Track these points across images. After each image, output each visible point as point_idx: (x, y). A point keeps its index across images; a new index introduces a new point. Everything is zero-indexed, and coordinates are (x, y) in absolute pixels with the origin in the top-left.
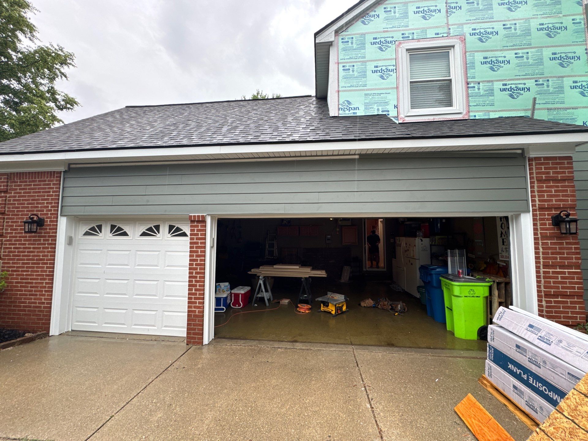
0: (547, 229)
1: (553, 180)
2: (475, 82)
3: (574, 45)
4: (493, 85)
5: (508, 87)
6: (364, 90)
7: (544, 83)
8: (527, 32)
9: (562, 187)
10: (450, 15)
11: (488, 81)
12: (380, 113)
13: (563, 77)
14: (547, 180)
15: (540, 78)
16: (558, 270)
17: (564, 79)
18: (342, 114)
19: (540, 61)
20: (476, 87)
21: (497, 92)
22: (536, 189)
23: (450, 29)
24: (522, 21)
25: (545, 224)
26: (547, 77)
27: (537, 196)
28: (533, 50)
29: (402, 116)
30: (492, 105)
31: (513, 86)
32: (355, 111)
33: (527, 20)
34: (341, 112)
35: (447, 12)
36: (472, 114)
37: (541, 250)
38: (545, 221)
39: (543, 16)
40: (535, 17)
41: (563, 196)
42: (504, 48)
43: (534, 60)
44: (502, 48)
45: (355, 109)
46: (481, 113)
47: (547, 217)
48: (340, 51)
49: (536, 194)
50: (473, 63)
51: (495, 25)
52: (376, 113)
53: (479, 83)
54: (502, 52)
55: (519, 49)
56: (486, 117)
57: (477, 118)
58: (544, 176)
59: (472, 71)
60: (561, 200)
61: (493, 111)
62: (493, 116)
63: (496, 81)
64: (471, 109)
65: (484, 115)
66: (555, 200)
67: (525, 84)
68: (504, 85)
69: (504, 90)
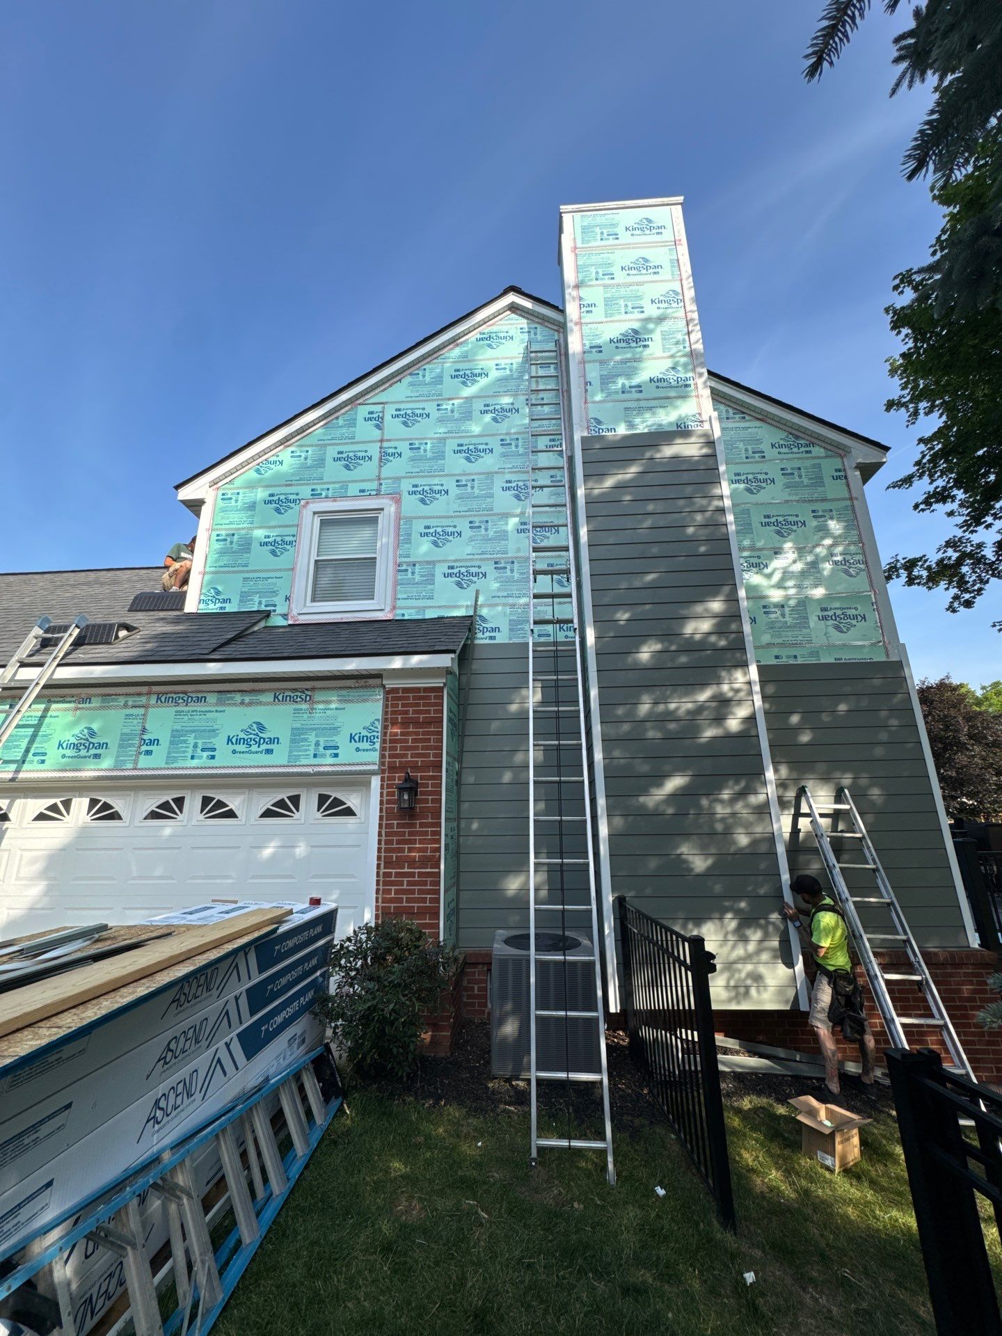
0: (393, 802)
1: (411, 724)
2: (408, 564)
4: (434, 568)
5: (455, 571)
8: (489, 493)
10: (385, 464)
11: (428, 563)
12: (263, 608)
14: (405, 724)
15: (502, 558)
16: (406, 870)
18: (204, 609)
19: (502, 535)
20: (410, 570)
21: (439, 578)
23: (381, 484)
24: (482, 476)
25: (392, 794)
26: (512, 558)
27: (389, 749)
28: (496, 518)
29: (295, 612)
30: (431, 598)
31: (463, 570)
32: (223, 605)
33: (490, 475)
34: (202, 606)
35: (381, 460)
36: (399, 612)
37: (384, 837)
38: (392, 788)
39: (511, 470)
40: (501, 471)
41: (423, 748)
42: (456, 514)
43: (494, 532)
44: (452, 514)
45: (225, 601)
46: (413, 611)
47: (395, 782)
48: (218, 511)
49: (389, 745)
50: (409, 535)
51: (444, 480)
52: (255, 609)
53: (414, 565)
54: (451, 520)
55: (475, 516)
56: (420, 617)
57: (406, 617)
59: (406, 546)
60: (419, 755)
61: (430, 607)
62: (430, 614)
63: (439, 561)
64: (399, 603)
65: (418, 613)
66: (411, 754)
67: (479, 567)
68: (450, 568)
69: (450, 575)
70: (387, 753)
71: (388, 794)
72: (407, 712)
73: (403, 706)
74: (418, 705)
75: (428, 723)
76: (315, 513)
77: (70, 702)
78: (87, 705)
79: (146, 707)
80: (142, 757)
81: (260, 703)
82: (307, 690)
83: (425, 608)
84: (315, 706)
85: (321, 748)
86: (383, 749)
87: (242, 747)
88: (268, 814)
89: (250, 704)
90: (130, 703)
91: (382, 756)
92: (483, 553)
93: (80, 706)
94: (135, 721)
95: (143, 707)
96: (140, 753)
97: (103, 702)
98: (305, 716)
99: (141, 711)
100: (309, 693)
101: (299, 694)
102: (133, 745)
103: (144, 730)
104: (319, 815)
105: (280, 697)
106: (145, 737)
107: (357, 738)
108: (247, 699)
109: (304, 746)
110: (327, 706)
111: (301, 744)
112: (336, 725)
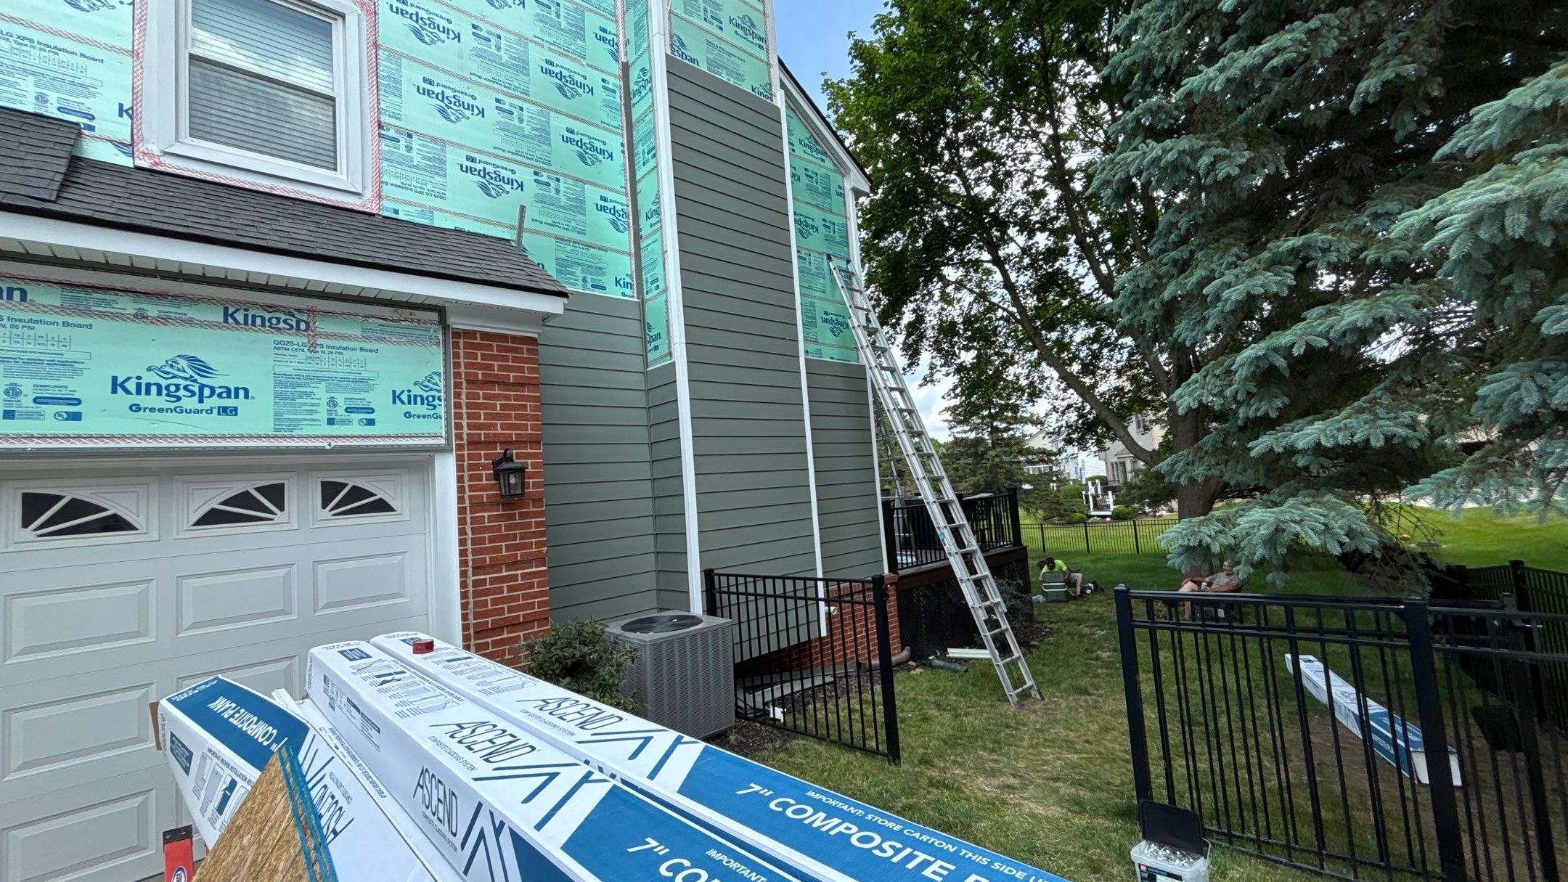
0: (483, 488)
1: (499, 383)
2: (399, 130)
3: (604, 129)
4: (444, 151)
5: (479, 166)
7: (550, 181)
8: (522, 66)
9: (517, 398)
11: (434, 140)
12: (52, 111)
13: (584, 182)
14: (488, 383)
15: (545, 170)
16: (505, 573)
17: (587, 186)
19: (543, 135)
20: (403, 142)
21: (452, 169)
22: (464, 400)
24: (512, 37)
25: (479, 478)
26: (557, 173)
27: (465, 416)
28: (534, 108)
30: (442, 197)
31: (490, 169)
33: (522, 39)
36: (387, 204)
37: (470, 535)
38: (478, 470)
39: (552, 47)
40: (538, 42)
41: (518, 417)
42: (474, 78)
43: (533, 129)
44: (468, 76)
46: (413, 209)
47: (483, 461)
49: (464, 411)
50: (398, 81)
51: (452, 15)
52: (31, 109)
53: (410, 136)
54: (468, 85)
55: (504, 93)
57: (401, 216)
58: (480, 372)
59: (392, 98)
60: (512, 427)
61: (441, 210)
62: (441, 221)
63: (452, 143)
64: (386, 190)
65: (421, 214)
66: (502, 425)
67: (512, 172)
68: (468, 158)
69: (470, 170)
70: (464, 422)
71: (472, 478)
72: (490, 367)
73: (484, 357)
74: (506, 359)
81: (189, 322)
82: (299, 311)
83: (432, 210)
84: (319, 341)
85: (341, 411)
86: (454, 416)
87: (156, 401)
88: (212, 518)
89: (164, 320)
92: (517, 153)
98: (301, 356)
100: (304, 317)
101: (283, 317)
104: (326, 513)
105: (240, 316)
107: (404, 397)
108: (153, 310)
109: (305, 404)
110: (344, 344)
111: (298, 401)
112: (365, 375)
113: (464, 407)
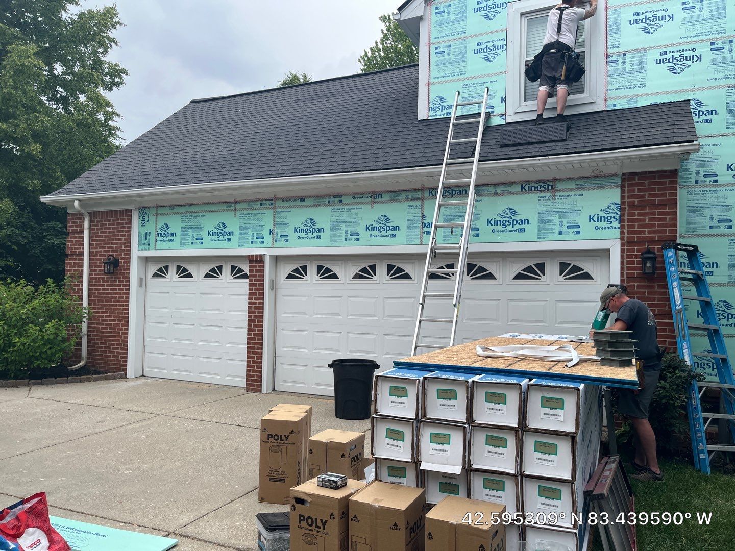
0: (634, 269)
1: (649, 206)
2: (618, 54)
4: (645, 55)
6: (462, 80)
7: (724, 46)
9: (660, 214)
11: (639, 50)
14: (642, 205)
15: (719, 39)
18: (433, 115)
21: (651, 65)
22: (626, 217)
25: (633, 262)
26: (730, 37)
27: (626, 227)
30: (643, 86)
32: (449, 111)
34: (431, 113)
36: (610, 102)
38: (633, 258)
41: (659, 226)
45: (449, 107)
46: (624, 101)
47: (636, 253)
48: (433, 26)
50: (619, 24)
52: (477, 112)
53: (625, 55)
56: (632, 106)
57: (617, 108)
58: (636, 200)
59: (615, 36)
60: (656, 232)
61: (642, 95)
62: (642, 102)
63: (650, 48)
64: (610, 94)
65: (629, 102)
66: (649, 231)
67: (694, 50)
68: (661, 54)
69: (662, 61)
70: (626, 231)
71: (628, 263)
72: (643, 196)
73: (639, 191)
74: (654, 190)
75: (663, 205)
76: (522, 14)
77: (368, 197)
78: (380, 199)
79: (422, 199)
80: (425, 235)
81: (510, 193)
82: (549, 181)
83: (636, 97)
84: (557, 194)
85: (565, 227)
86: (622, 227)
87: (500, 228)
88: (519, 276)
89: (502, 194)
90: (410, 197)
91: (622, 233)
92: (698, 35)
93: (375, 200)
94: (416, 210)
95: (420, 199)
96: (423, 233)
97: (390, 196)
98: (549, 202)
99: (419, 203)
100: (551, 183)
101: (542, 185)
102: (416, 227)
103: (423, 216)
104: (561, 278)
105: (526, 188)
106: (425, 221)
107: (595, 218)
108: (499, 190)
109: (550, 225)
110: (567, 194)
111: (547, 224)
112: (576, 208)
113: (626, 222)
